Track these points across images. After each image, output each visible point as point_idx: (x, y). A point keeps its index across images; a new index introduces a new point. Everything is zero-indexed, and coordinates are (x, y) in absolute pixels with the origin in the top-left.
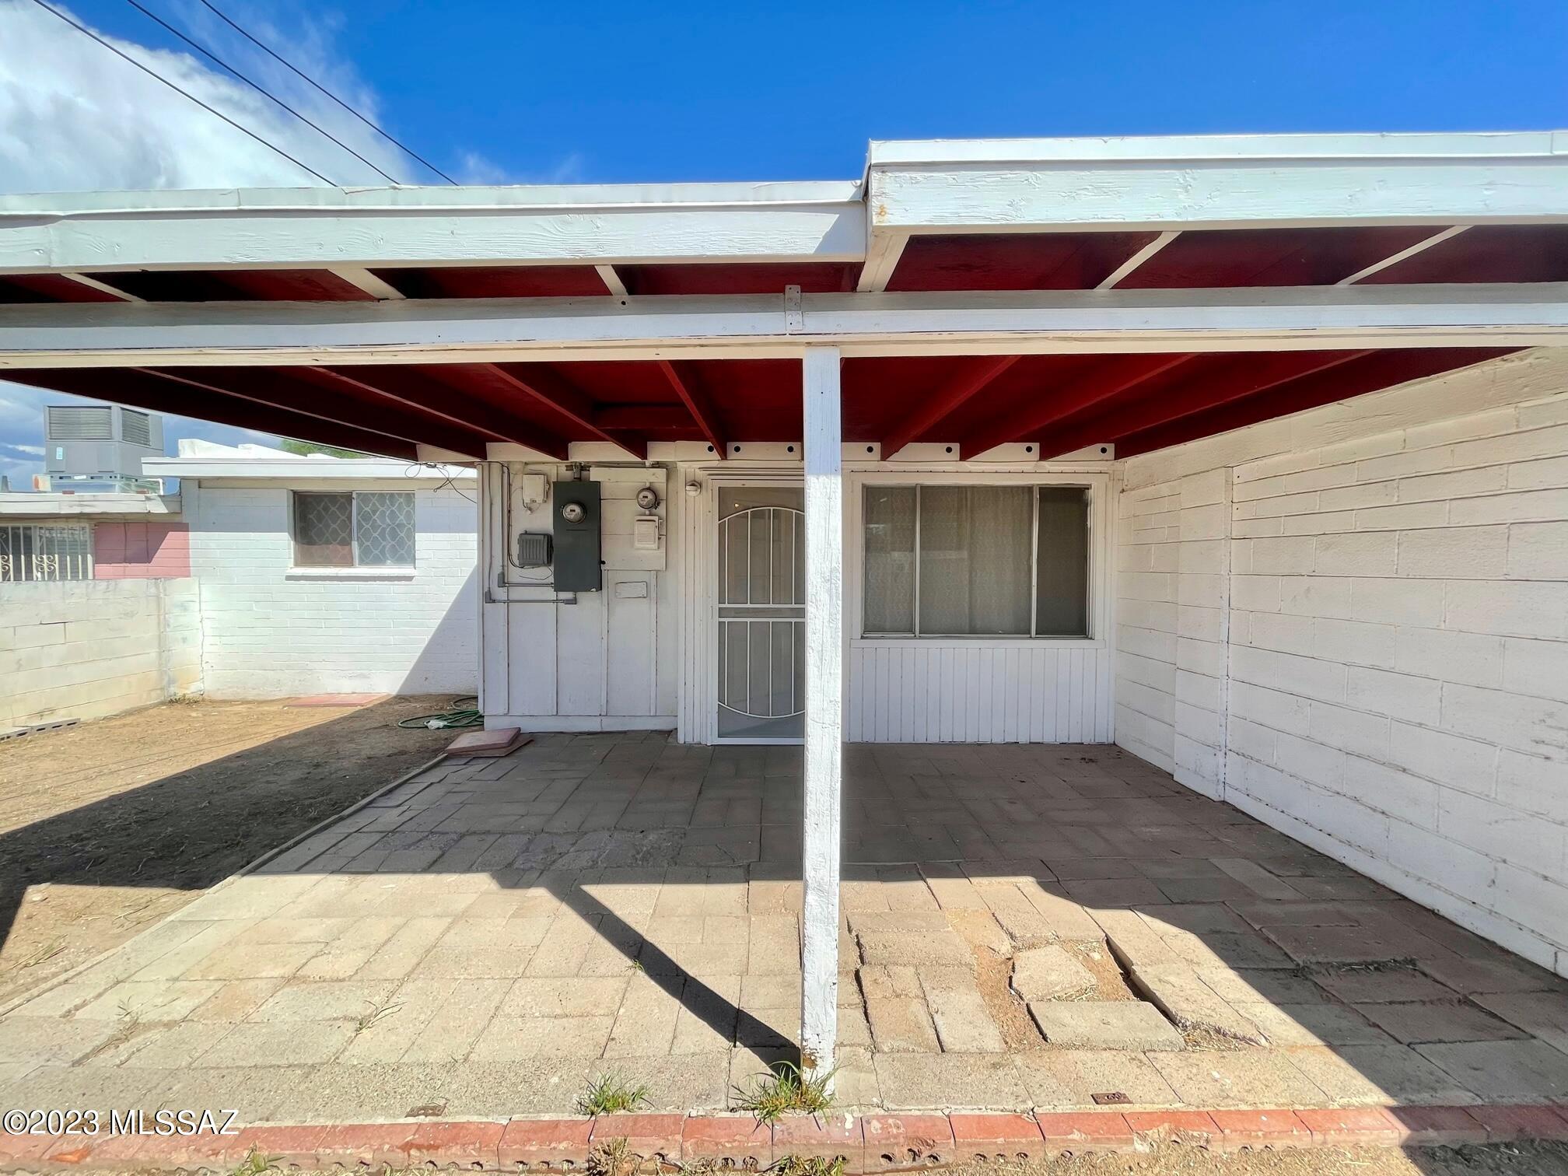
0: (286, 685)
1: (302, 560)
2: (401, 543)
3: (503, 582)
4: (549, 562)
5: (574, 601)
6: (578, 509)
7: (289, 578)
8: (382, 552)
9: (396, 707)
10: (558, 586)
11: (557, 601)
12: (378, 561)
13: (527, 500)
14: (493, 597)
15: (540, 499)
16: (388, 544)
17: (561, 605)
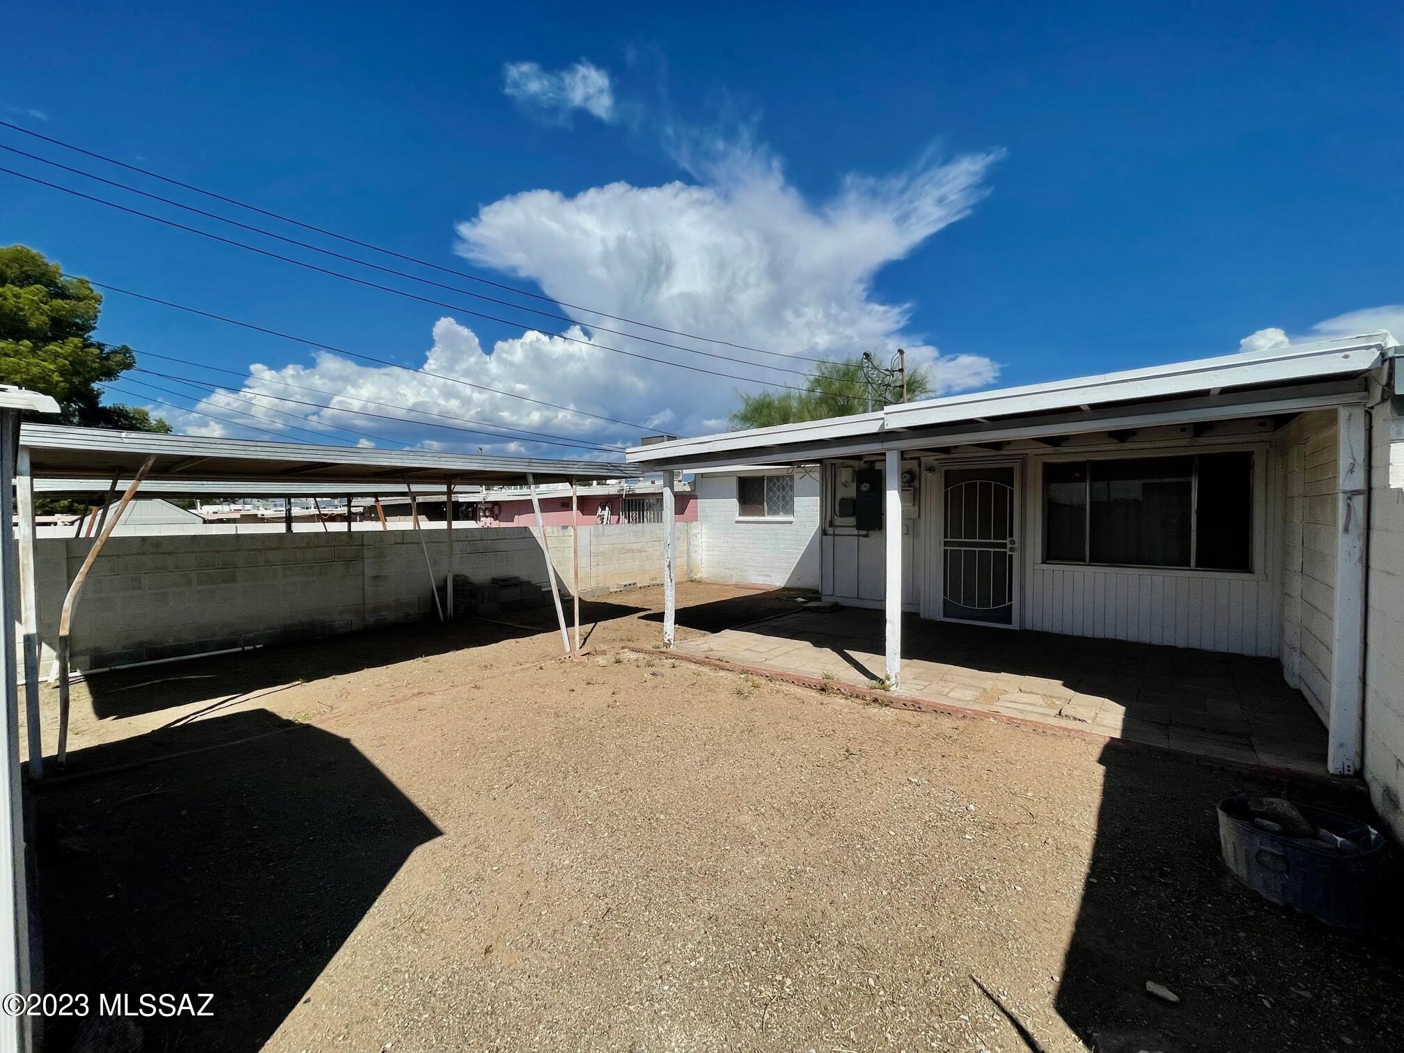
0: (735, 578)
1: (743, 512)
2: (787, 503)
3: (831, 524)
4: (853, 515)
5: (867, 536)
6: (868, 485)
7: (737, 522)
8: (778, 507)
9: (784, 593)
10: (858, 527)
11: (858, 535)
12: (775, 513)
13: (844, 482)
14: (827, 533)
15: (850, 480)
16: (781, 503)
17: (861, 538)
